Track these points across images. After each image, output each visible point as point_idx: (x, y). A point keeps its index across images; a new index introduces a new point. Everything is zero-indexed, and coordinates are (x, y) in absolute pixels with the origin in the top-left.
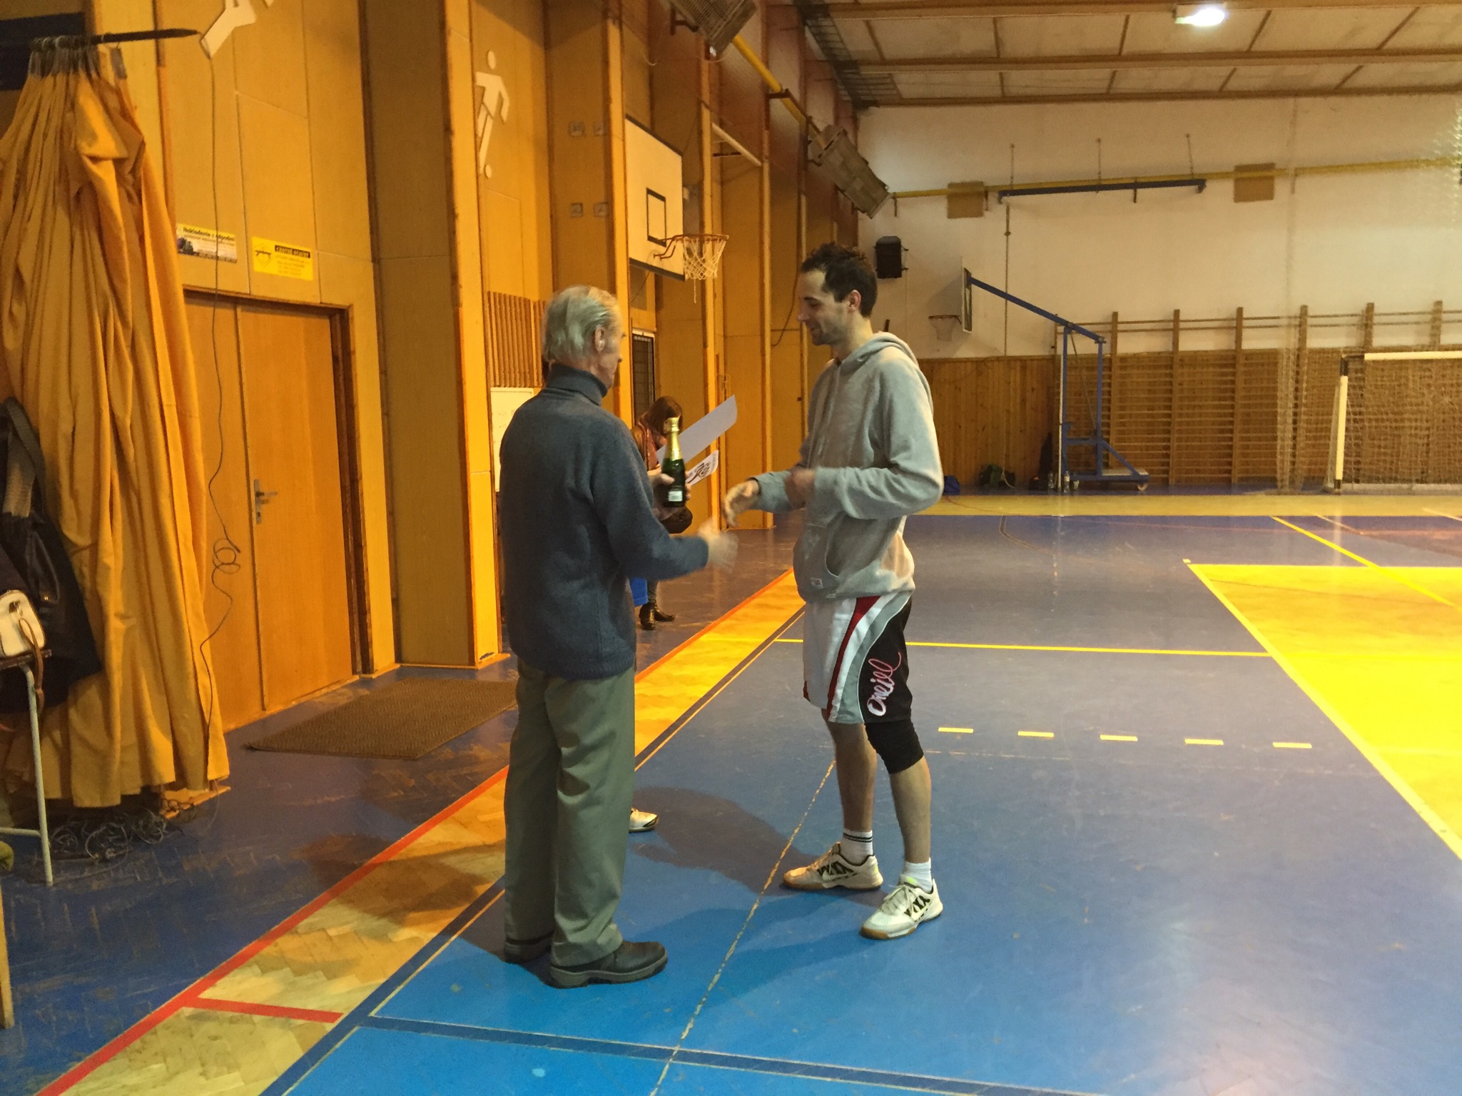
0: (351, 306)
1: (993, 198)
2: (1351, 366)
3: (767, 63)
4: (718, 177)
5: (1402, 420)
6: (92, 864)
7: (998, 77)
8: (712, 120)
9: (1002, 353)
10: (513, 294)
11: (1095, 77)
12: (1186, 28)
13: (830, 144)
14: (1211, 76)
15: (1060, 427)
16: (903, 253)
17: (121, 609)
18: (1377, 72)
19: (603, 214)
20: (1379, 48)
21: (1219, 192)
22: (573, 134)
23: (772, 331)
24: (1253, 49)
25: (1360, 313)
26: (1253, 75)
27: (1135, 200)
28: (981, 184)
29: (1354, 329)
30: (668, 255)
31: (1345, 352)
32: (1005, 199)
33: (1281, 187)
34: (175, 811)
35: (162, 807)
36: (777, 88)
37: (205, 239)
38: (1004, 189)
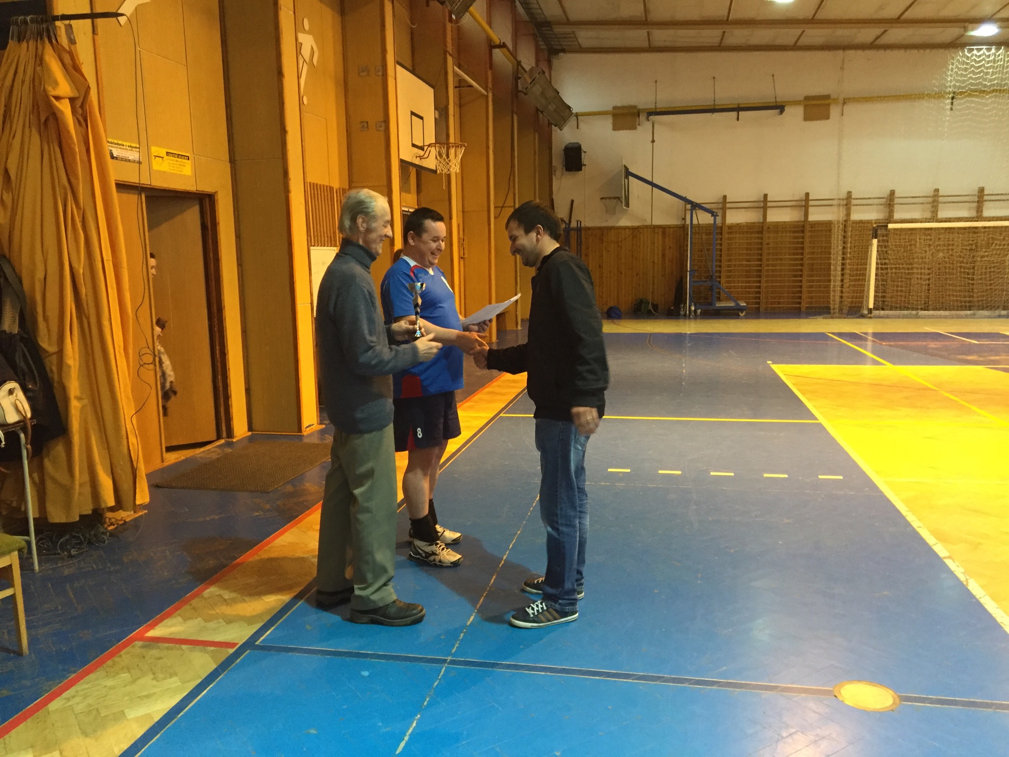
0: (216, 192)
1: (643, 117)
2: (879, 232)
3: (490, 24)
4: (458, 103)
5: (912, 269)
6: (62, 559)
7: (646, 34)
8: (454, 64)
9: (649, 223)
10: (322, 183)
11: (711, 35)
12: (771, 4)
13: (534, 80)
14: (788, 35)
15: (688, 273)
16: (583, 154)
17: (78, 393)
18: (896, 34)
19: (382, 129)
20: (899, 18)
21: (795, 113)
22: (361, 74)
23: (495, 207)
24: (818, 16)
25: (886, 196)
26: (815, 35)
27: (738, 119)
28: (635, 107)
29: (882, 207)
30: (425, 156)
31: (876, 223)
32: (651, 117)
33: (834, 111)
34: (114, 525)
35: (105, 523)
36: (498, 42)
37: (120, 148)
38: (650, 111)
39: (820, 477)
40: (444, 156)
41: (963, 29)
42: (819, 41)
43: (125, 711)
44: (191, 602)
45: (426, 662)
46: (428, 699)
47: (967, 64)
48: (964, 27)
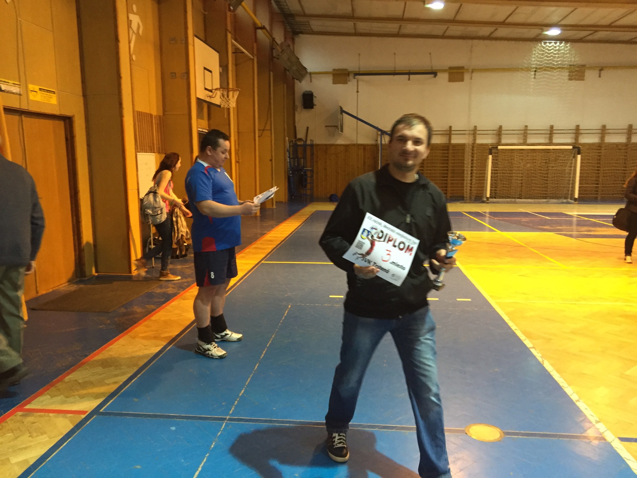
0: (73, 116)
1: (351, 77)
2: (493, 151)
3: (255, 15)
4: (234, 62)
5: (512, 173)
7: (353, 25)
8: (232, 38)
9: (355, 142)
10: (145, 112)
11: (393, 27)
12: (429, 9)
13: (283, 50)
14: (439, 29)
16: (314, 98)
19: (185, 78)
20: (504, 21)
21: (443, 77)
22: (171, 42)
23: (259, 130)
24: (456, 19)
25: (497, 130)
26: (456, 30)
27: (409, 79)
28: (346, 70)
29: (494, 136)
30: (213, 96)
31: (491, 145)
32: (357, 77)
33: (467, 76)
36: (260, 25)
37: (7, 85)
38: (356, 72)
39: (458, 300)
40: (225, 97)
41: (541, 30)
42: (458, 33)
43: (10, 458)
44: (56, 385)
45: (212, 420)
46: (214, 444)
47: (543, 51)
48: (542, 29)
